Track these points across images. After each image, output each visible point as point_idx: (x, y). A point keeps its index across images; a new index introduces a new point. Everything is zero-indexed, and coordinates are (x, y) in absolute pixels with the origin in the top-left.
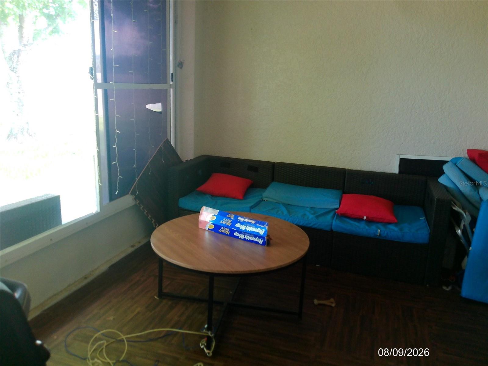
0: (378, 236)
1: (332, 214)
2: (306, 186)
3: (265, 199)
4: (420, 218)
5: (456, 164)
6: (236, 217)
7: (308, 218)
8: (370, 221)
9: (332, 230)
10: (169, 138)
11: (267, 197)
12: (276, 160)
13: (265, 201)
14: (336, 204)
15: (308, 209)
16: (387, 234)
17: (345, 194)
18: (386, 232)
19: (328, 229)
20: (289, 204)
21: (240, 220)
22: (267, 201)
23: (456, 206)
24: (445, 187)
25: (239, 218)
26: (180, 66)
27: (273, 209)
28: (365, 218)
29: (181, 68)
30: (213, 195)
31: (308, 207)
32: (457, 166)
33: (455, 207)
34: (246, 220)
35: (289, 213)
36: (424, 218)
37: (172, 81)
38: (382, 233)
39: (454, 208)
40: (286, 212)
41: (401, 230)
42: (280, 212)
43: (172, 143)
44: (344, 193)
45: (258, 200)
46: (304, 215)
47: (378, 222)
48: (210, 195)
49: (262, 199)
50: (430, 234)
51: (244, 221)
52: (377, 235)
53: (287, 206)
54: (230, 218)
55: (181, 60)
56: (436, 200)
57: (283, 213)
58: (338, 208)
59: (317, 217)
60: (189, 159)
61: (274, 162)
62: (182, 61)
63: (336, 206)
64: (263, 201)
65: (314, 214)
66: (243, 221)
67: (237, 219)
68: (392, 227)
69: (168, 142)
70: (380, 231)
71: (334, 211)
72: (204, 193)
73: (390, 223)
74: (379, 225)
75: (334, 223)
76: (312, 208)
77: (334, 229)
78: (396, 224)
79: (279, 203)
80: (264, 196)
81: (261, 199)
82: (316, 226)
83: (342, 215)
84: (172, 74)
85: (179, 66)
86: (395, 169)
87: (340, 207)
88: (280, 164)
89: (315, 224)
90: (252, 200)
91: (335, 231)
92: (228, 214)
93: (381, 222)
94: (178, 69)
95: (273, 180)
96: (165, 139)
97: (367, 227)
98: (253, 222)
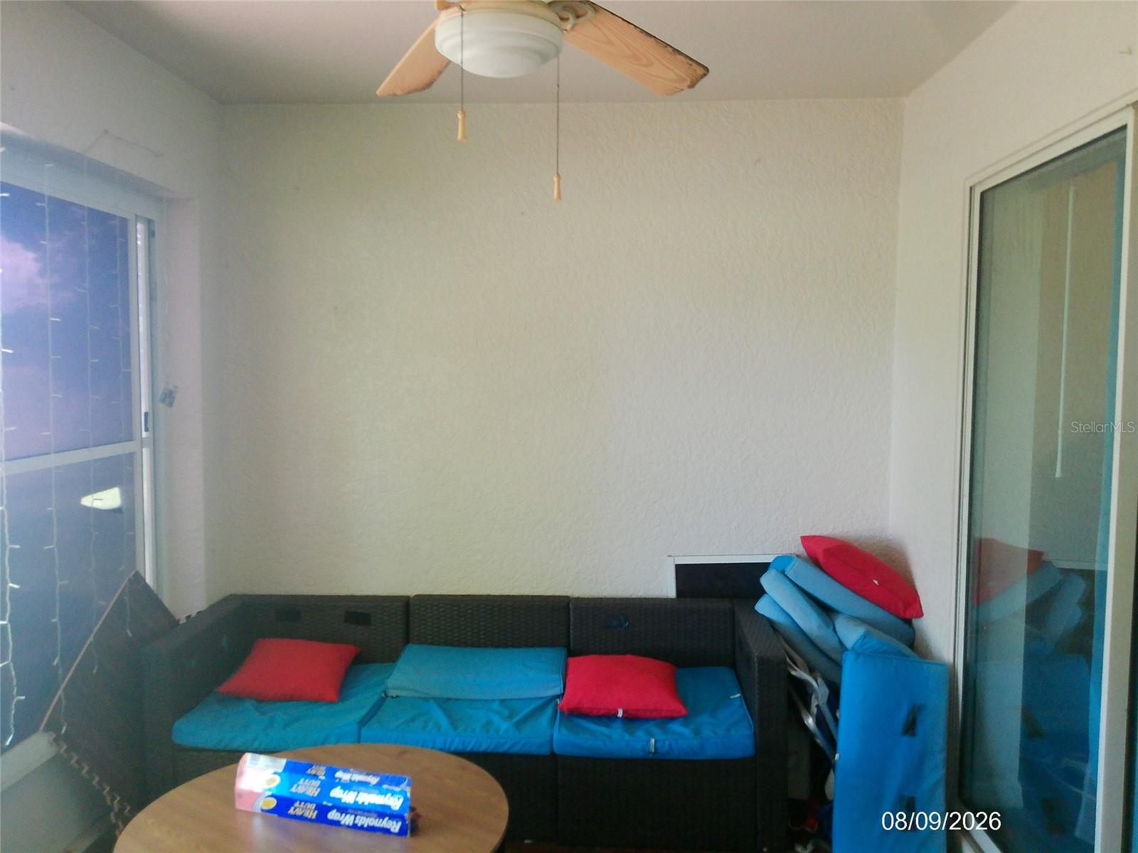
0: (651, 755)
1: (549, 711)
2: (486, 646)
3: (392, 693)
4: (732, 697)
5: (783, 572)
6: (331, 772)
7: (498, 731)
8: (632, 719)
9: (553, 755)
10: (139, 568)
11: (397, 688)
12: (411, 591)
13: (392, 697)
14: (555, 687)
15: (496, 706)
16: (670, 745)
17: (573, 656)
18: (667, 743)
19: (545, 751)
20: (449, 699)
21: (340, 779)
22: (397, 697)
23: (796, 668)
24: (771, 623)
25: (339, 774)
26: (168, 401)
27: (413, 720)
28: (620, 714)
29: (171, 404)
30: (262, 699)
31: (494, 700)
32: (786, 576)
33: (795, 670)
34: (358, 777)
35: (454, 723)
36: (738, 695)
37: (147, 430)
38: (659, 745)
39: (793, 673)
40: (444, 722)
41: (697, 732)
42: (431, 725)
43: (149, 579)
44: (571, 654)
45: (376, 698)
46: (489, 724)
47: (647, 719)
48: (253, 702)
49: (385, 694)
50: (755, 733)
51: (350, 780)
52: (650, 752)
53: (445, 703)
54: (315, 776)
55: (171, 387)
56: (755, 660)
57: (439, 729)
58: (563, 694)
59: (518, 725)
60: (194, 613)
61: (408, 597)
62: (173, 389)
63: (558, 690)
64: (388, 699)
65: (510, 717)
66: (349, 778)
67: (334, 777)
68: (676, 727)
69: (138, 578)
70: (655, 741)
71: (553, 703)
72: (238, 697)
73: (672, 719)
74: (651, 726)
75: (555, 737)
76: (503, 701)
77: (557, 751)
78: (686, 718)
79: (426, 699)
80: (389, 685)
81: (383, 695)
82: (516, 749)
83: (574, 714)
84: (146, 414)
85: (163, 401)
86: (668, 589)
87: (566, 690)
88: (420, 598)
89: (513, 745)
90: (361, 701)
91: (560, 755)
92: (311, 766)
93: (654, 719)
94: (161, 407)
95: (407, 640)
96: (132, 574)
97: (627, 737)
98: (373, 780)
